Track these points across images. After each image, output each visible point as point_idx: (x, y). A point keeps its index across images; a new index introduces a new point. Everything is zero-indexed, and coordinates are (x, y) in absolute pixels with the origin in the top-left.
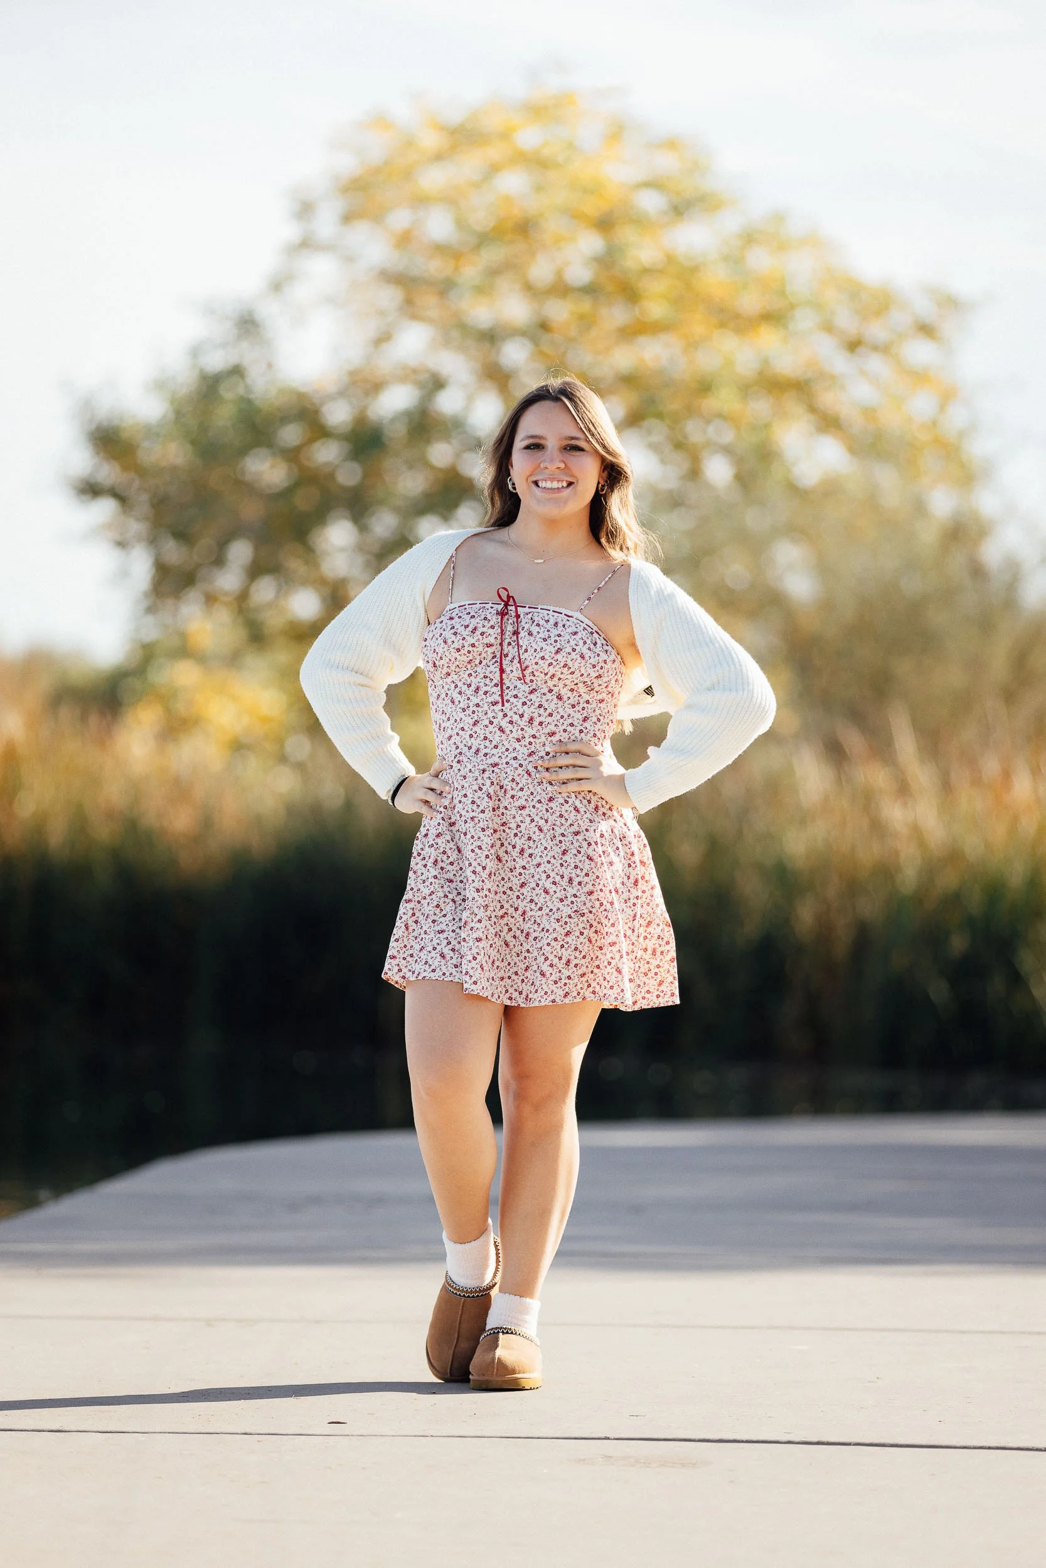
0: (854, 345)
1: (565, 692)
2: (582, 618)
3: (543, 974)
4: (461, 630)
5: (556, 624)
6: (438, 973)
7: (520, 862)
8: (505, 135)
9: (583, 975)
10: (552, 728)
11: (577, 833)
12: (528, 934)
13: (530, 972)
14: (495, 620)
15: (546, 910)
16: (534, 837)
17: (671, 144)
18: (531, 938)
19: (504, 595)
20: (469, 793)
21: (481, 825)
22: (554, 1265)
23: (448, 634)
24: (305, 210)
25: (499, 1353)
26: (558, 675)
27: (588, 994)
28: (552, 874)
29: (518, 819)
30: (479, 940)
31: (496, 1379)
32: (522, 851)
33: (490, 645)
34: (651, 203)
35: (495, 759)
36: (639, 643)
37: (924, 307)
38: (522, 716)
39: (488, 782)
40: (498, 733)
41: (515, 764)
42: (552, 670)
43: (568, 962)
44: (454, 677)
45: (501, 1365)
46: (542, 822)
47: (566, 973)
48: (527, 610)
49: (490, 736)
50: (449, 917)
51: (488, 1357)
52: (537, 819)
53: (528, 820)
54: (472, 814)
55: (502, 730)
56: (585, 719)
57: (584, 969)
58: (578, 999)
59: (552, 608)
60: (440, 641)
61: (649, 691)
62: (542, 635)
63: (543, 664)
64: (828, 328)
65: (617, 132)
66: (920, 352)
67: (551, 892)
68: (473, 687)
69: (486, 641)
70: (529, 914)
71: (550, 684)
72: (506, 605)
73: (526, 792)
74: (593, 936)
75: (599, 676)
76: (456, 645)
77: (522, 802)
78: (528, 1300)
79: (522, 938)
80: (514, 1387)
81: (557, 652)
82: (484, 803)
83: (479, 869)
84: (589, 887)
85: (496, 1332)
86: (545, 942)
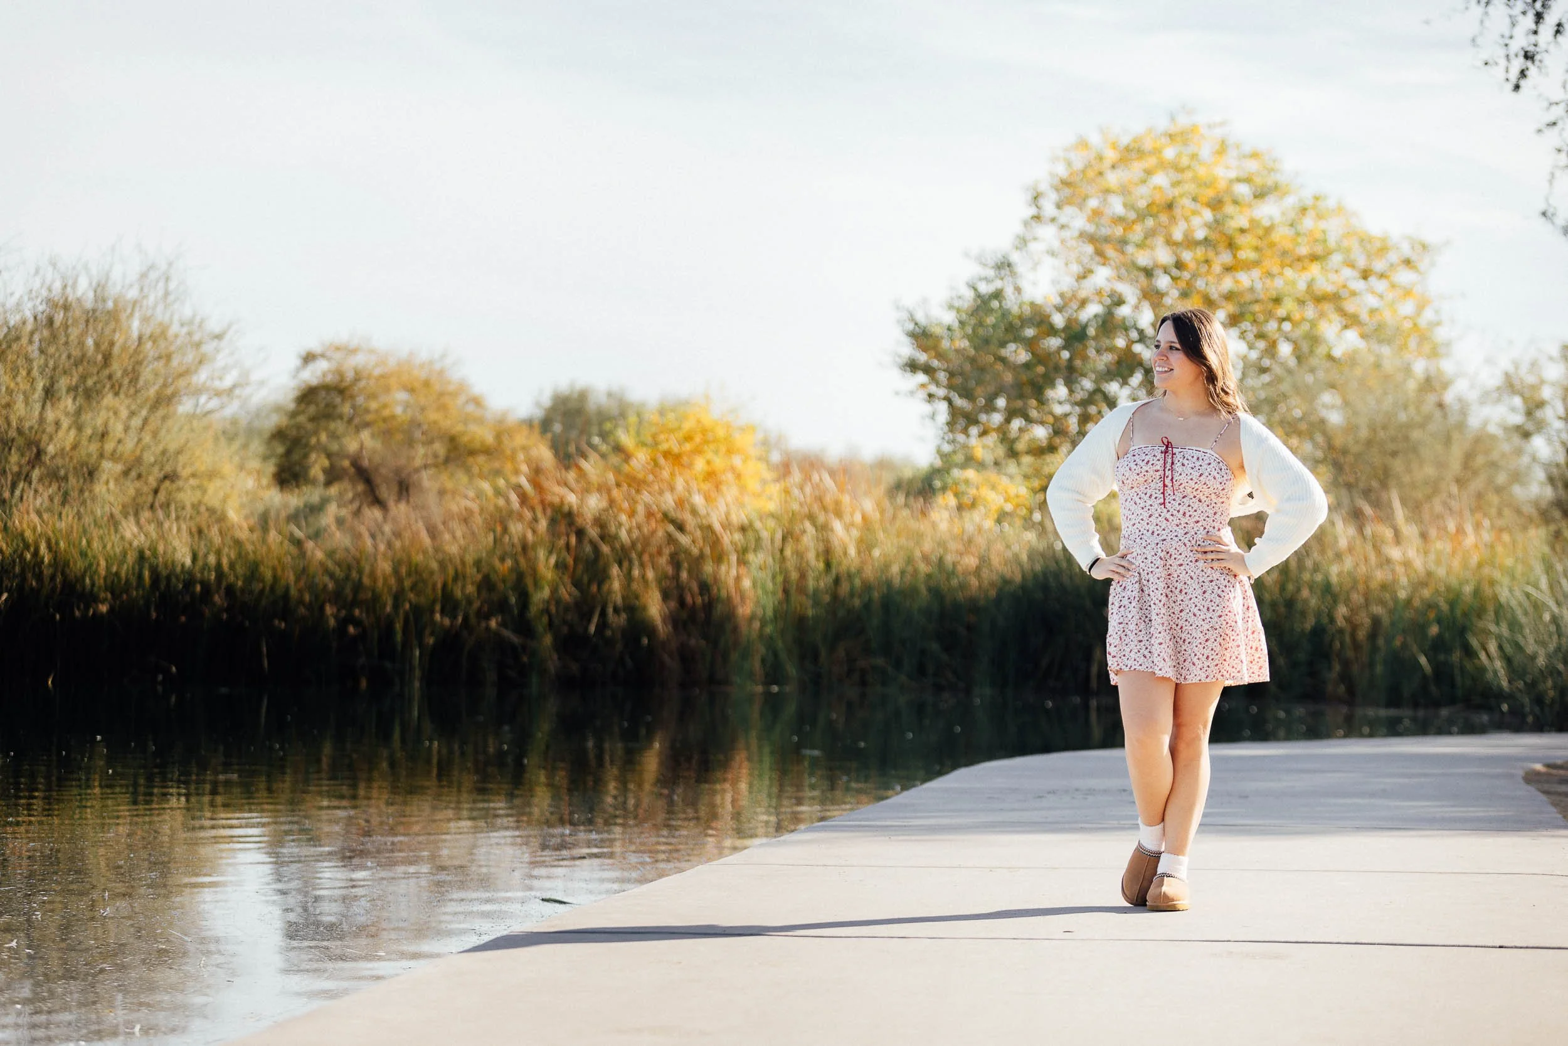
0: (1365, 275)
1: (1203, 498)
2: (1213, 453)
3: (1194, 664)
4: (1140, 463)
5: (1198, 459)
6: (1144, 667)
7: (1180, 597)
8: (1157, 151)
9: (1217, 665)
10: (1197, 518)
11: (1211, 581)
12: (1184, 640)
13: (1187, 662)
14: (1160, 456)
15: (1194, 626)
16: (1188, 582)
17: (1254, 155)
18: (1187, 642)
19: (1165, 441)
20: (1149, 557)
21: (1157, 575)
22: (1198, 832)
23: (1132, 465)
24: (1036, 198)
25: (1164, 889)
26: (1200, 489)
27: (1218, 676)
28: (1198, 605)
29: (1178, 572)
30: (1160, 644)
31: (1162, 905)
32: (1181, 591)
33: (1157, 471)
34: (1243, 190)
35: (1164, 537)
36: (1245, 466)
37: (1406, 250)
38: (1178, 511)
39: (1160, 550)
40: (1165, 522)
41: (1176, 539)
42: (1197, 486)
43: (1208, 657)
44: (1136, 489)
45: (1166, 896)
46: (1192, 574)
47: (1207, 664)
48: (1180, 450)
49: (1160, 524)
50: (1143, 632)
51: (1158, 890)
52: (1189, 571)
53: (1184, 572)
54: (1151, 570)
55: (1167, 520)
56: (1215, 514)
57: (1217, 662)
58: (1214, 680)
59: (1194, 448)
60: (1127, 468)
61: (1250, 495)
62: (1190, 466)
63: (1192, 483)
64: (1352, 265)
65: (1222, 148)
66: (1404, 277)
67: (1198, 614)
68: (1148, 495)
69: (1155, 468)
70: (1184, 628)
71: (1195, 493)
72: (1167, 447)
73: (1183, 556)
74: (1222, 641)
75: (1223, 489)
76: (1137, 472)
77: (1181, 562)
78: (1180, 857)
79: (1181, 642)
80: (1173, 909)
81: (1200, 476)
82: (1159, 563)
83: (1157, 602)
84: (1219, 613)
85: (1164, 875)
86: (1194, 645)
